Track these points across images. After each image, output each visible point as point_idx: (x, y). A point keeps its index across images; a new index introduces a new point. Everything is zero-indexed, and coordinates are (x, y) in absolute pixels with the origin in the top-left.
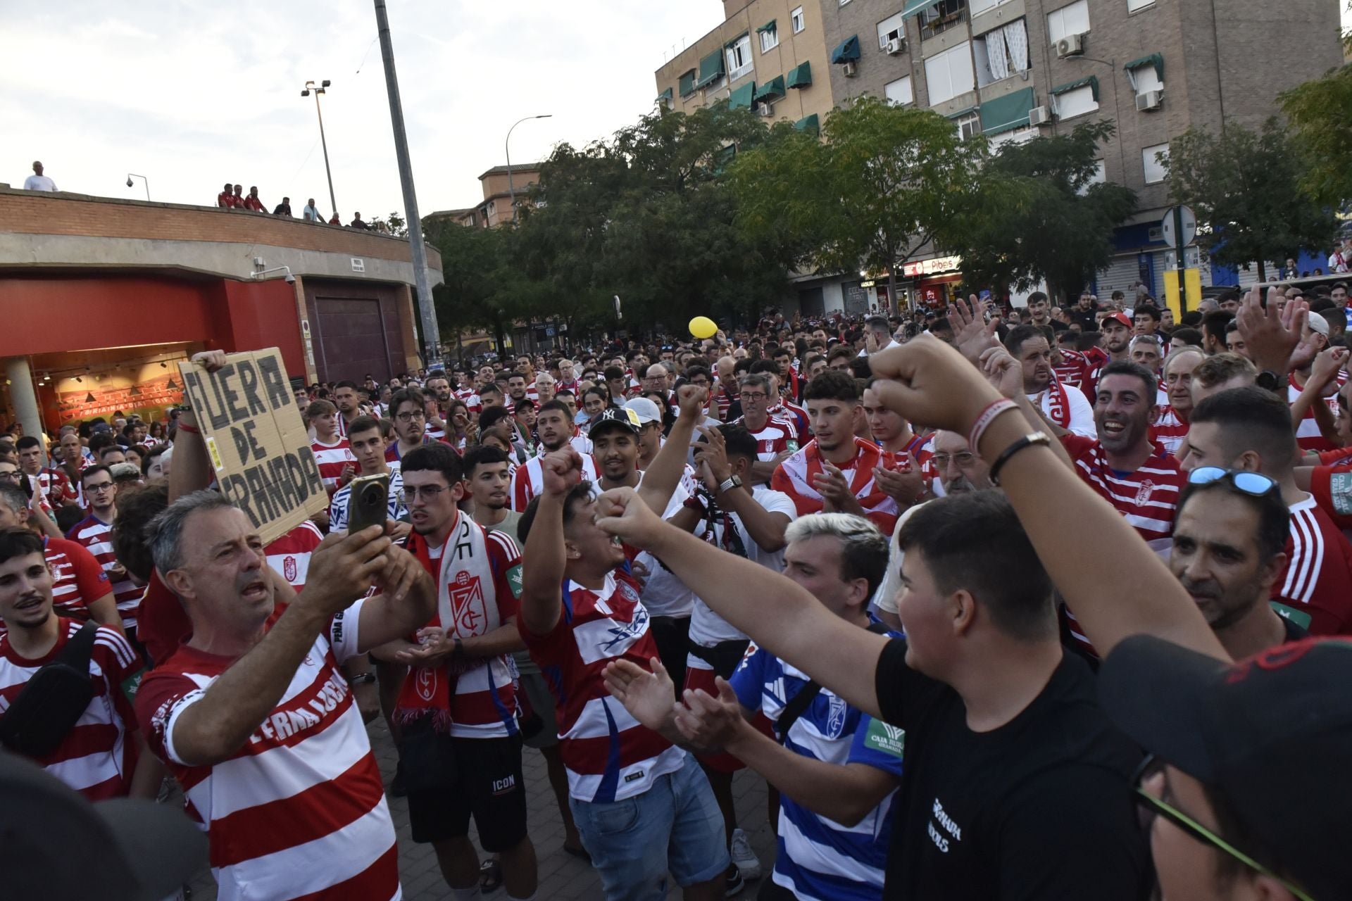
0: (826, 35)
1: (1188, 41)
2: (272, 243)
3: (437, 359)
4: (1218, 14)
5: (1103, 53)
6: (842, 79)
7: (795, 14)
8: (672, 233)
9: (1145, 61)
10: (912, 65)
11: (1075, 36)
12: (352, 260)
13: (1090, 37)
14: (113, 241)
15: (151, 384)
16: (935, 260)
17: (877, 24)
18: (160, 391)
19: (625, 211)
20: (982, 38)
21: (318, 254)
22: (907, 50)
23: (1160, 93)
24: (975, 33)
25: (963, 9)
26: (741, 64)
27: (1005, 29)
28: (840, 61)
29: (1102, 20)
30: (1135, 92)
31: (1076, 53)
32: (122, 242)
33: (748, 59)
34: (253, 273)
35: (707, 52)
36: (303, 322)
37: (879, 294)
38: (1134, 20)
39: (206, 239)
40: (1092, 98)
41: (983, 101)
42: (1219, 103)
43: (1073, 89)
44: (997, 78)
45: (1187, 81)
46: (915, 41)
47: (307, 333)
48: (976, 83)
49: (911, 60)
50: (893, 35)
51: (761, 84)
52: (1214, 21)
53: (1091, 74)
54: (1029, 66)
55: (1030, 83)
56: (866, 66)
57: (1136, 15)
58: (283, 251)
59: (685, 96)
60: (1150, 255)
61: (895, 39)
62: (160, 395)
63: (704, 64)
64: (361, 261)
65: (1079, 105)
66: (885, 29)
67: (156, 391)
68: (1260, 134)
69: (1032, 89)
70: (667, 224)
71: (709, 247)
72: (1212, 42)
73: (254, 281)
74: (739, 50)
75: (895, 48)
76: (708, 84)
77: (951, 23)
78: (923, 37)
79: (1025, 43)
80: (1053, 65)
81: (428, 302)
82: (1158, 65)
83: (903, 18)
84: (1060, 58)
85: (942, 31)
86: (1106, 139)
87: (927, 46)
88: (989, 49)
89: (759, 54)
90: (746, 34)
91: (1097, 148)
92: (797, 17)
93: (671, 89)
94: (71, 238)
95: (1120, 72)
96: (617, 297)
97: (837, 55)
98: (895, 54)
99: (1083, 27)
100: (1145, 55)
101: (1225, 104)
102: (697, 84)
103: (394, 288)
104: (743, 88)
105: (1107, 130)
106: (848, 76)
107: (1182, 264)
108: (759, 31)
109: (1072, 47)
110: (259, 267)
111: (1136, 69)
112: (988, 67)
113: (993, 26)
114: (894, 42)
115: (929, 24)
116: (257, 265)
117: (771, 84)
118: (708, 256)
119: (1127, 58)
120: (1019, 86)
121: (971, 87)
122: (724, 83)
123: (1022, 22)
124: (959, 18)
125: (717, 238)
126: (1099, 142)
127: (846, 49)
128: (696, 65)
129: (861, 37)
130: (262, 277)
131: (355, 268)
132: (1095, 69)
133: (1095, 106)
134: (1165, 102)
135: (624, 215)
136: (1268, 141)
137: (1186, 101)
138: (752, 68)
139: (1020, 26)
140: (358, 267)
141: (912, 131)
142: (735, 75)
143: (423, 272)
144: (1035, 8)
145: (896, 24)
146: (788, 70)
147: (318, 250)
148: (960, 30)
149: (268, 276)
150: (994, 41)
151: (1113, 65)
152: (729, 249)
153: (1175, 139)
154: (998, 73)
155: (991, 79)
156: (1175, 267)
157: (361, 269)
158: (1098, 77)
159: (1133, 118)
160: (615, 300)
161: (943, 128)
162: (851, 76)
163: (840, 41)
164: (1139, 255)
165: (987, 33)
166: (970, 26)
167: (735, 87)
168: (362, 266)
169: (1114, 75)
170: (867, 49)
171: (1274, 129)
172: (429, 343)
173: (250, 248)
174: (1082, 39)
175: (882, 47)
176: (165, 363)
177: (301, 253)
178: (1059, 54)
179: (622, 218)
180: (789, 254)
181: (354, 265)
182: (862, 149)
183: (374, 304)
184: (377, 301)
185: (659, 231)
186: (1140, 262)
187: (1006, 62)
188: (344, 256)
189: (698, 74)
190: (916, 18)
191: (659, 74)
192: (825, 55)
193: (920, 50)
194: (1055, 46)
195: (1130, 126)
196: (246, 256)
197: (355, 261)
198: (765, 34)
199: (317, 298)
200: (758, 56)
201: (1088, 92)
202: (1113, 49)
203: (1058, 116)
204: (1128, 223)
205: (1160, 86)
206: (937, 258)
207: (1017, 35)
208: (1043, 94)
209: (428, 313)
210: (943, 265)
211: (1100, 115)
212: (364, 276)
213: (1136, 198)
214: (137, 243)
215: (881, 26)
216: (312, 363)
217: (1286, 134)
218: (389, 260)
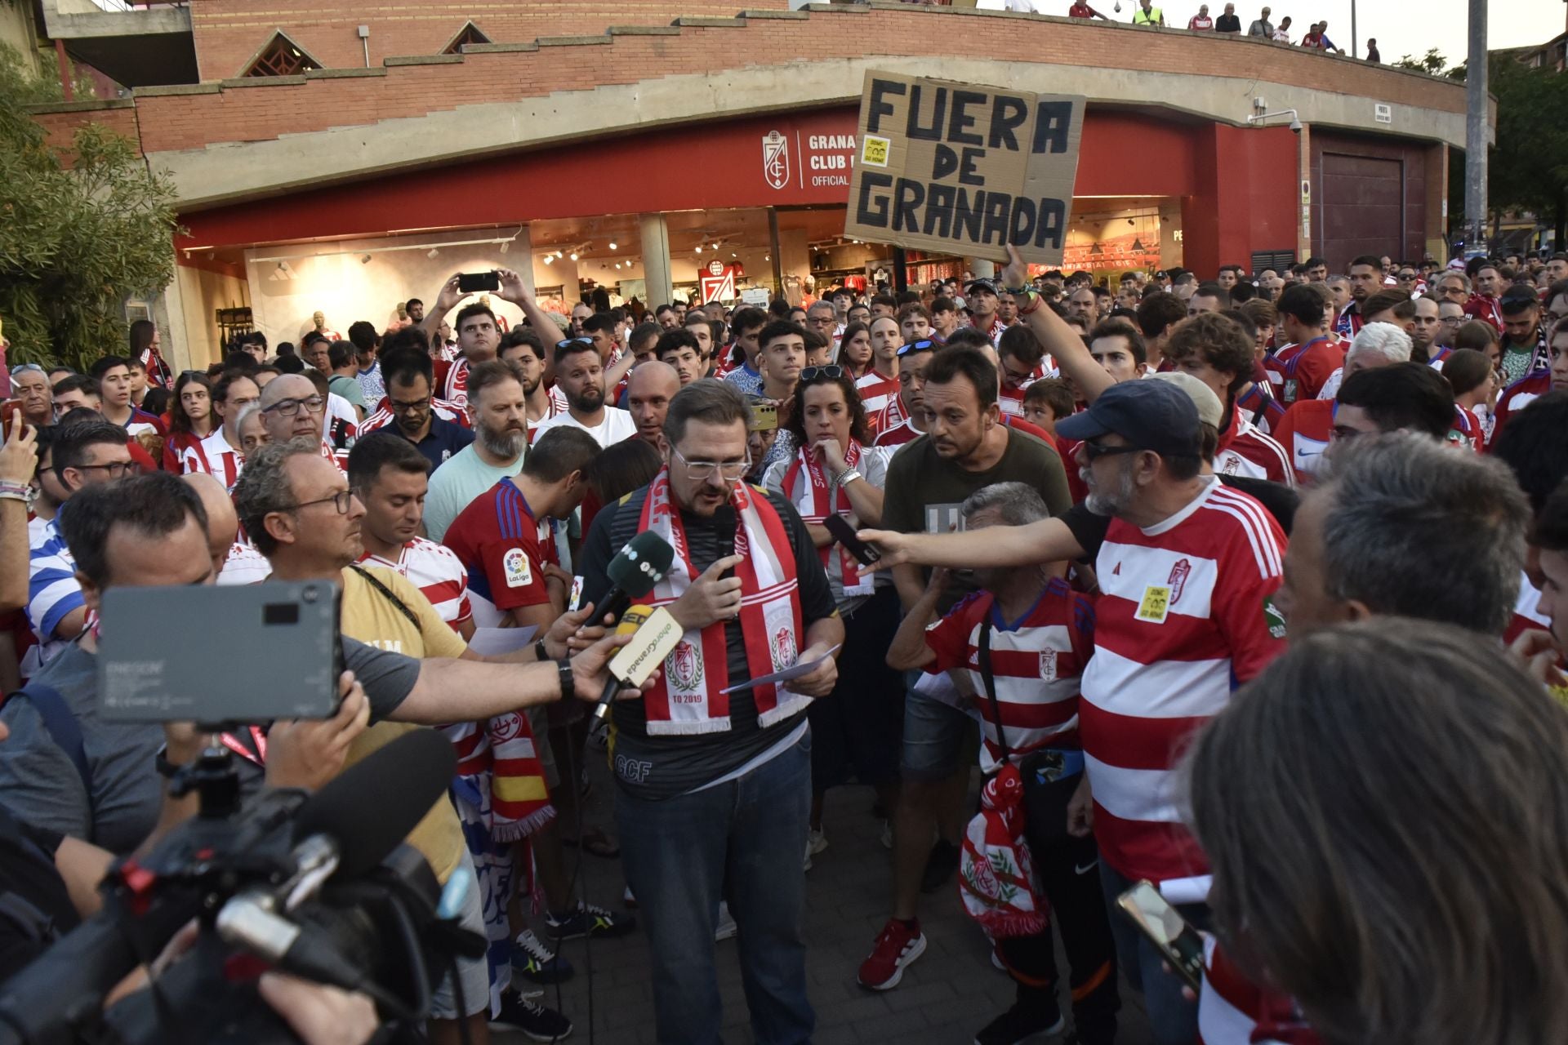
2: (1278, 80)
3: (1479, 244)
12: (1377, 106)
14: (1095, 71)
15: (1113, 244)
18: (1123, 251)
21: (1334, 96)
32: (1105, 72)
34: (1250, 117)
36: (1303, 182)
39: (1201, 72)
47: (1306, 197)
58: (1291, 91)
62: (1122, 257)
64: (1389, 108)
67: (1118, 252)
73: (1251, 127)
81: (1479, 165)
94: (1051, 67)
103: (1425, 146)
110: (1260, 110)
116: (1256, 107)
130: (1260, 123)
131: (1379, 117)
140: (1382, 116)
143: (1479, 122)
147: (1334, 91)
149: (1269, 121)
157: (1387, 118)
168: (1389, 114)
172: (1470, 221)
173: (1251, 85)
176: (1133, 220)
177: (1313, 93)
181: (1378, 113)
183: (1397, 165)
184: (1401, 162)
188: (1368, 100)
196: (1246, 95)
197: (1380, 108)
199: (1324, 154)
209: (1477, 181)
212: (1389, 128)
214: (1120, 74)
216: (1307, 236)
218: (1425, 108)
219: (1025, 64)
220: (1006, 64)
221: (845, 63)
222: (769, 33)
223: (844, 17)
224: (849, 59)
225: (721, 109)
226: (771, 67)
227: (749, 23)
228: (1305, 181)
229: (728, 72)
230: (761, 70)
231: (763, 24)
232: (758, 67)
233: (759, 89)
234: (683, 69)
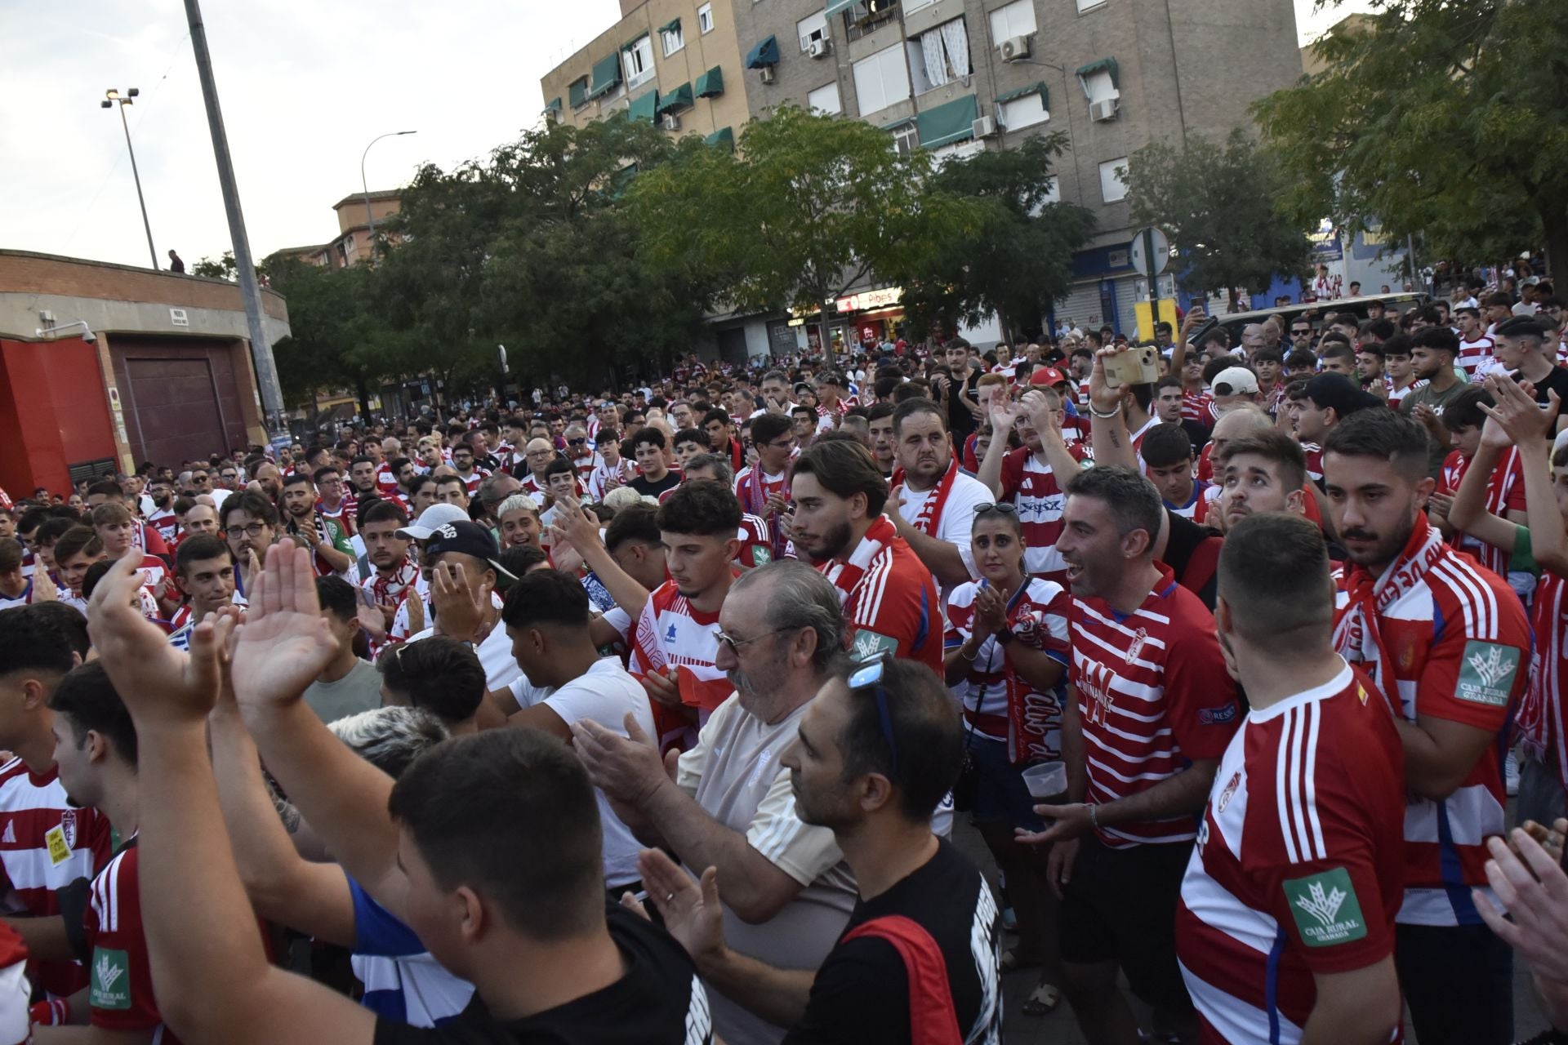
0: (739, 36)
1: (1143, 45)
2: (63, 293)
4: (1174, 16)
5: (1052, 56)
6: (759, 87)
7: (702, 11)
8: (563, 270)
9: (1098, 66)
10: (839, 71)
11: (1021, 37)
12: (172, 311)
13: (1037, 38)
16: (873, 293)
17: (797, 23)
19: (506, 244)
20: (916, 39)
21: (125, 306)
22: (832, 53)
23: (1116, 101)
24: (909, 34)
25: (894, 6)
26: (641, 70)
27: (943, 29)
28: (756, 65)
29: (1049, 21)
30: (1089, 101)
31: (1022, 56)
33: (648, 62)
34: (39, 331)
35: (602, 54)
36: (110, 390)
37: (809, 333)
38: (1084, 21)
40: (1041, 106)
41: (920, 110)
42: (1178, 114)
43: (1020, 97)
44: (933, 83)
45: (1144, 88)
46: (841, 42)
47: (116, 404)
48: (912, 90)
49: (837, 63)
50: (816, 36)
51: (665, 93)
52: (1169, 23)
53: (1040, 80)
54: (971, 70)
55: (973, 90)
56: (785, 71)
57: (1083, 16)
58: (79, 302)
59: (576, 108)
60: (1111, 282)
61: (818, 41)
63: (598, 69)
64: (184, 312)
65: (1027, 115)
66: (807, 28)
68: (1225, 148)
69: (975, 97)
70: (557, 259)
71: (609, 286)
72: (1168, 46)
73: (42, 341)
74: (638, 53)
75: (819, 51)
76: (603, 93)
77: (881, 21)
78: (850, 38)
79: (965, 45)
80: (998, 68)
81: (267, 361)
82: (1112, 69)
83: (829, 18)
84: (1005, 62)
85: (871, 31)
86: (1059, 153)
87: (855, 48)
88: (925, 52)
89: (661, 58)
90: (646, 34)
91: (1050, 163)
92: (704, 15)
93: (560, 100)
95: (1072, 81)
96: (502, 347)
97: (753, 59)
98: (819, 58)
99: (1029, 27)
100: (1097, 59)
101: (1186, 115)
102: (590, 93)
103: (228, 344)
104: (646, 97)
105: (1060, 142)
106: (765, 83)
107: (1154, 295)
108: (661, 31)
109: (1018, 50)
110: (48, 323)
111: (1089, 74)
112: (925, 73)
113: (928, 26)
114: (818, 43)
115: (857, 23)
116: (45, 321)
117: (677, 93)
118: (608, 296)
119: (1079, 62)
120: (960, 93)
121: (906, 95)
122: (622, 92)
123: (961, 21)
124: (890, 16)
125: (617, 274)
126: (1052, 156)
127: (762, 51)
128: (588, 71)
129: (779, 38)
130: (51, 336)
131: (176, 321)
132: (1042, 74)
133: (1045, 116)
134: (1122, 112)
135: (504, 250)
136: (1234, 155)
137: (1144, 111)
138: (654, 74)
139: (959, 26)
140: (179, 319)
141: (842, 145)
142: (634, 82)
143: (259, 324)
144: (975, 5)
145: (819, 22)
146: (696, 77)
147: (125, 299)
148: (892, 30)
149: (60, 334)
150: (930, 42)
151: (1063, 70)
152: (632, 287)
153: (1135, 153)
154: (936, 78)
155: (928, 86)
156: (1147, 298)
157: (184, 322)
158: (1048, 84)
159: (1087, 130)
160: (499, 350)
161: (878, 140)
162: (769, 83)
163: (755, 43)
164: (1100, 283)
165: (923, 33)
166: (902, 25)
167: (633, 97)
168: (185, 318)
169: (1065, 82)
170: (784, 51)
171: (1239, 142)
172: (271, 412)
173: (35, 299)
174: (1029, 40)
175: (804, 49)
177: (103, 304)
178: (1004, 57)
179: (503, 253)
180: (703, 292)
181: (174, 317)
182: (784, 166)
183: (204, 364)
184: (207, 360)
185: (548, 268)
186: (1101, 290)
187: (945, 66)
188: (161, 306)
189: (591, 81)
190: (841, 16)
191: (546, 82)
192: (738, 58)
193: (847, 52)
194: (999, 49)
195: (1085, 138)
196: (31, 309)
197: (176, 313)
198: (668, 35)
199: (128, 359)
200: (660, 62)
201: (1037, 101)
202: (1063, 53)
203: (1004, 127)
204: (1086, 247)
205: (1115, 94)
206: (874, 290)
207: (956, 34)
208: (988, 102)
209: (269, 374)
210: (881, 299)
211: (1051, 126)
212: (188, 331)
213: (1095, 219)
215: (802, 25)
216: (125, 439)
217: (1252, 148)
218: (219, 309)
228: (112, 388)
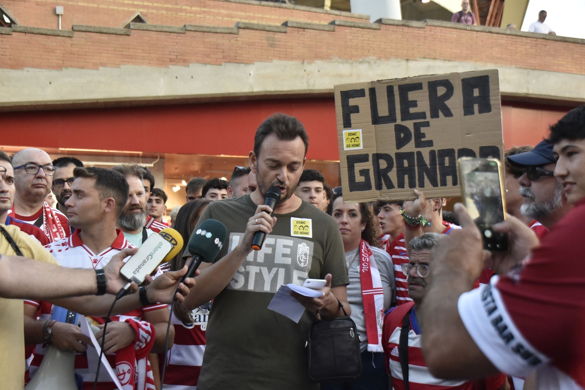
219: (541, 72)
220: (526, 71)
221: (404, 63)
222: (351, 37)
223: (406, 29)
224: (407, 60)
225: (311, 88)
226: (350, 61)
227: (337, 28)
229: (318, 62)
230: (342, 63)
231: (347, 30)
232: (340, 61)
233: (340, 76)
234: (287, 56)
